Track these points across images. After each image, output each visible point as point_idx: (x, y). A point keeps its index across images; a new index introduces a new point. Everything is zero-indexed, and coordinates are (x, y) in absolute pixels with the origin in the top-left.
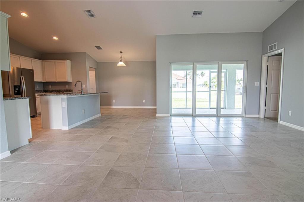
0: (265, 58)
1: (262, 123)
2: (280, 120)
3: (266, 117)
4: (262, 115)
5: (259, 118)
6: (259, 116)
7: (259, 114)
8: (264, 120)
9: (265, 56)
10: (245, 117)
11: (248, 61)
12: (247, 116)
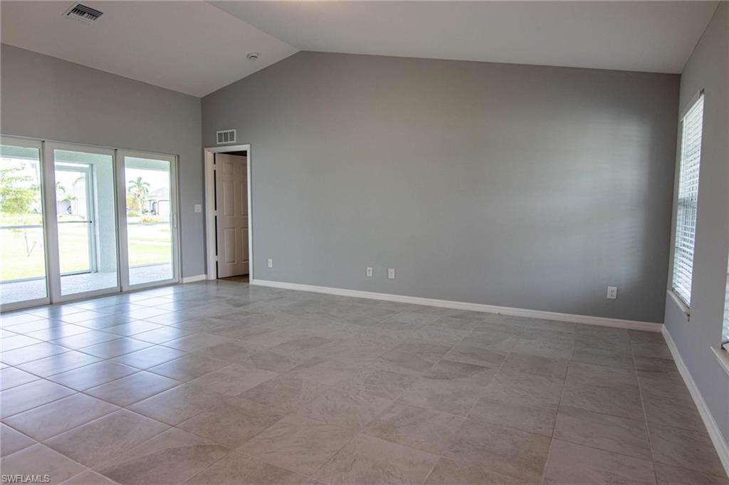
0: (209, 155)
1: (213, 289)
2: (253, 278)
3: (219, 277)
4: (212, 276)
5: (207, 282)
6: (207, 277)
7: (206, 273)
8: (215, 283)
9: (209, 151)
10: (182, 284)
11: (178, 156)
12: (186, 280)
